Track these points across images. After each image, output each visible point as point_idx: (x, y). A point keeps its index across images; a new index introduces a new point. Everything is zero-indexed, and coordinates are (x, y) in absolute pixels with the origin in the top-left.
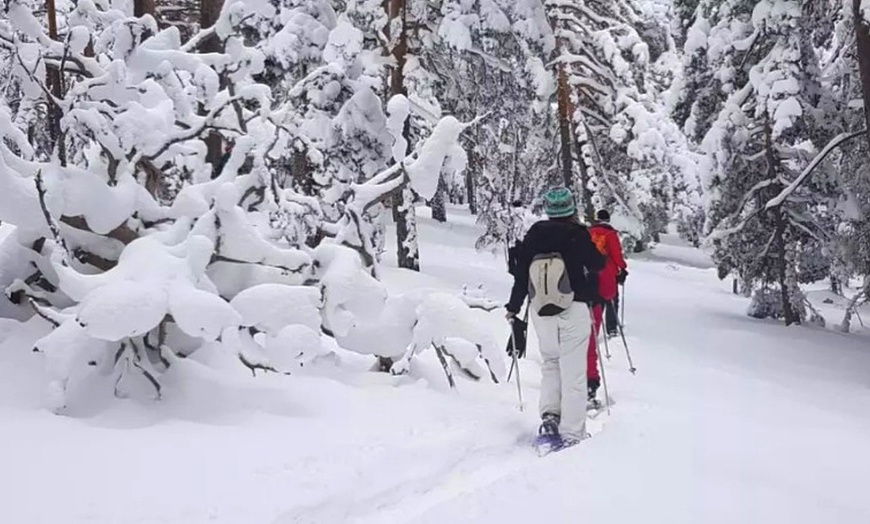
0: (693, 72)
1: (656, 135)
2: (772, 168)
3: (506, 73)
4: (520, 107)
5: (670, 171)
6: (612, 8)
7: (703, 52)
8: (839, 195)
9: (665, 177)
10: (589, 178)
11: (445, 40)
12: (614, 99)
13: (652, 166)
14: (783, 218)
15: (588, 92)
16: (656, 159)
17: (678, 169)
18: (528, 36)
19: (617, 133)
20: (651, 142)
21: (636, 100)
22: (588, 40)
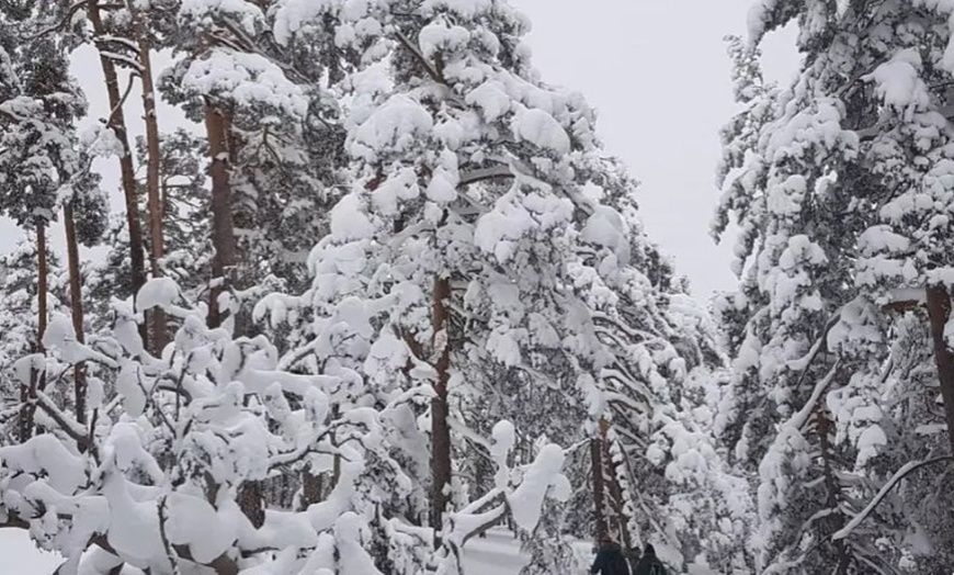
0: (744, 392)
1: (697, 457)
2: (832, 495)
3: (554, 391)
4: (569, 427)
5: (712, 496)
6: (646, 320)
7: (754, 370)
8: (907, 526)
9: (707, 502)
10: (624, 502)
11: (493, 355)
12: (650, 417)
13: (692, 490)
14: (847, 551)
15: (619, 409)
16: (697, 483)
17: (720, 494)
18: (578, 353)
19: (655, 453)
20: (691, 464)
21: (674, 418)
22: (621, 354)
